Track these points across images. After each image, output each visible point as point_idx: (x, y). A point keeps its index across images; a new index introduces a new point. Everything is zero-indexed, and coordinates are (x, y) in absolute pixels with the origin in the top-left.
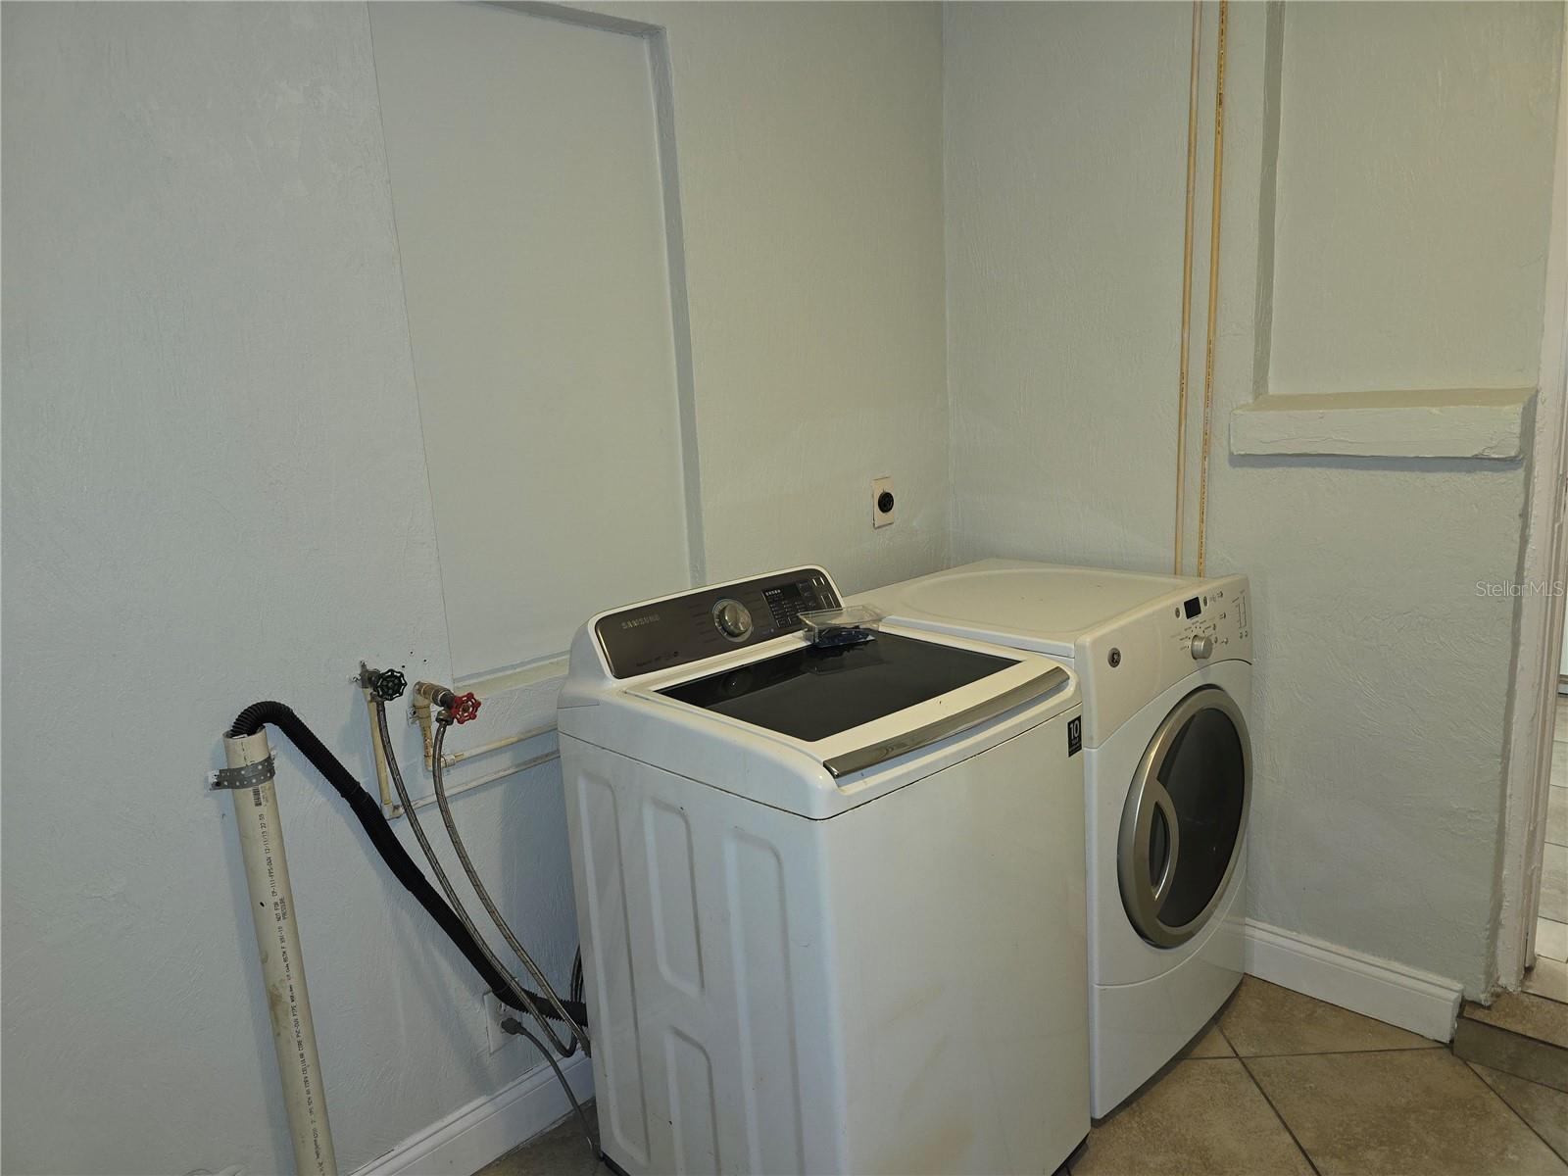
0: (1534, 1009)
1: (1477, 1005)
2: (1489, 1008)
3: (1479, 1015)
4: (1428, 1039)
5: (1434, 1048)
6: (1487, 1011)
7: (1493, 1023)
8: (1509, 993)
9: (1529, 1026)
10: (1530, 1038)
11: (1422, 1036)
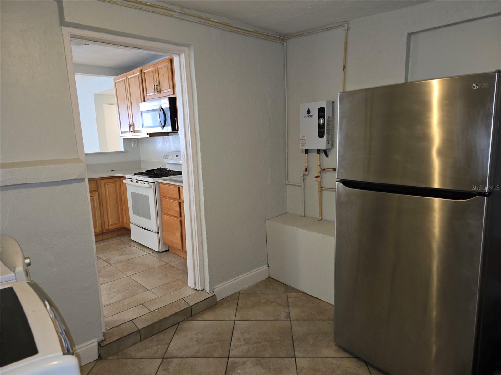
0: (113, 332)
1: (102, 341)
2: (105, 340)
3: (105, 343)
4: (92, 362)
5: (96, 363)
6: (105, 341)
7: (109, 342)
8: (105, 333)
9: (117, 336)
10: (119, 339)
11: (90, 363)
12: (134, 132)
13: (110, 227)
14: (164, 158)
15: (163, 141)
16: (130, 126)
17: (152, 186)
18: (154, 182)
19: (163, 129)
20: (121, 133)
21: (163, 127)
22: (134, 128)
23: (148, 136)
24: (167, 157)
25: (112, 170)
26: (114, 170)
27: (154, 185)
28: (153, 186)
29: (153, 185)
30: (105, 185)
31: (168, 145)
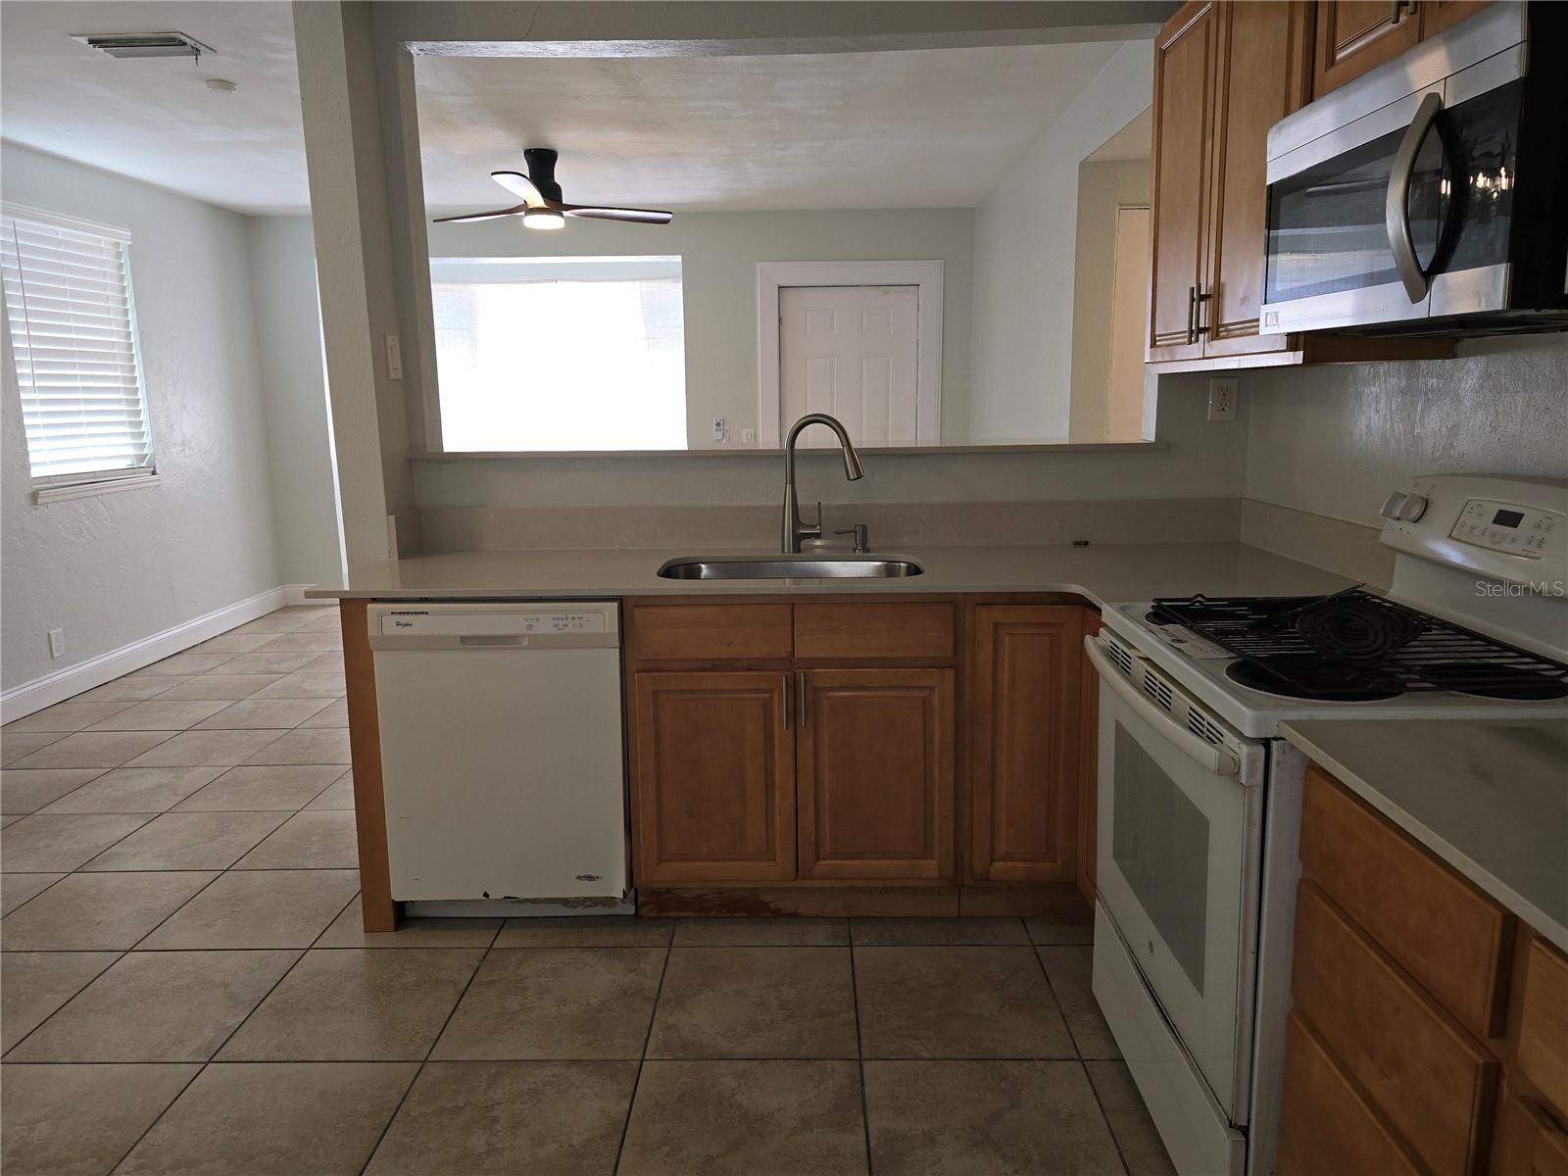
12: (1216, 336)
13: (998, 864)
14: (1387, 513)
15: (1403, 392)
16: (1198, 297)
17: (1237, 764)
18: (1266, 743)
19: (1416, 296)
20: (1153, 344)
21: (1428, 276)
22: (1217, 313)
23: (1297, 358)
24: (1416, 511)
25: (1077, 544)
26: (1086, 543)
27: (1261, 765)
28: (1251, 773)
29: (1252, 762)
30: (995, 633)
31: (1433, 422)
